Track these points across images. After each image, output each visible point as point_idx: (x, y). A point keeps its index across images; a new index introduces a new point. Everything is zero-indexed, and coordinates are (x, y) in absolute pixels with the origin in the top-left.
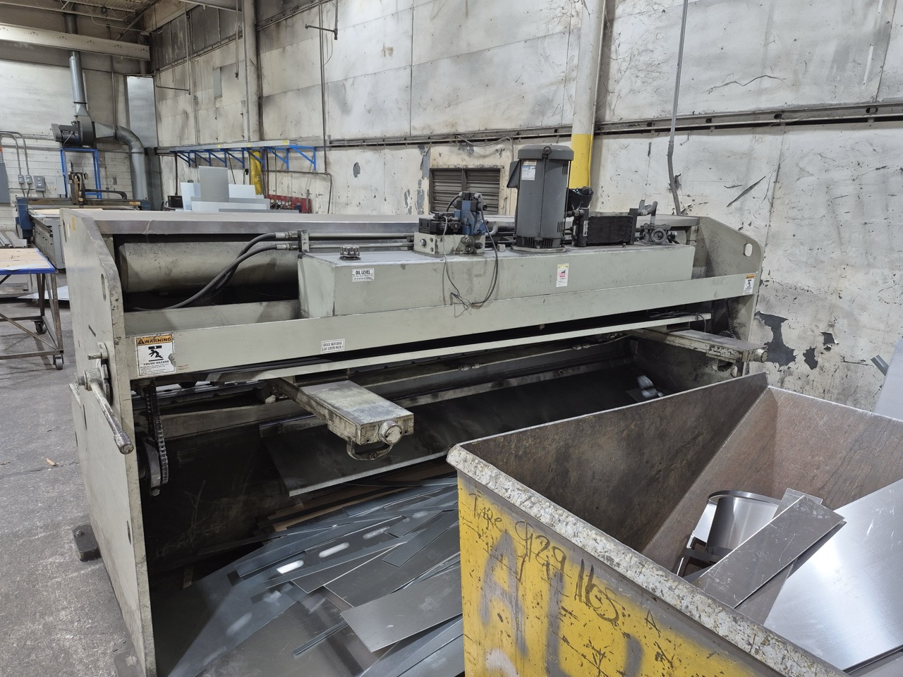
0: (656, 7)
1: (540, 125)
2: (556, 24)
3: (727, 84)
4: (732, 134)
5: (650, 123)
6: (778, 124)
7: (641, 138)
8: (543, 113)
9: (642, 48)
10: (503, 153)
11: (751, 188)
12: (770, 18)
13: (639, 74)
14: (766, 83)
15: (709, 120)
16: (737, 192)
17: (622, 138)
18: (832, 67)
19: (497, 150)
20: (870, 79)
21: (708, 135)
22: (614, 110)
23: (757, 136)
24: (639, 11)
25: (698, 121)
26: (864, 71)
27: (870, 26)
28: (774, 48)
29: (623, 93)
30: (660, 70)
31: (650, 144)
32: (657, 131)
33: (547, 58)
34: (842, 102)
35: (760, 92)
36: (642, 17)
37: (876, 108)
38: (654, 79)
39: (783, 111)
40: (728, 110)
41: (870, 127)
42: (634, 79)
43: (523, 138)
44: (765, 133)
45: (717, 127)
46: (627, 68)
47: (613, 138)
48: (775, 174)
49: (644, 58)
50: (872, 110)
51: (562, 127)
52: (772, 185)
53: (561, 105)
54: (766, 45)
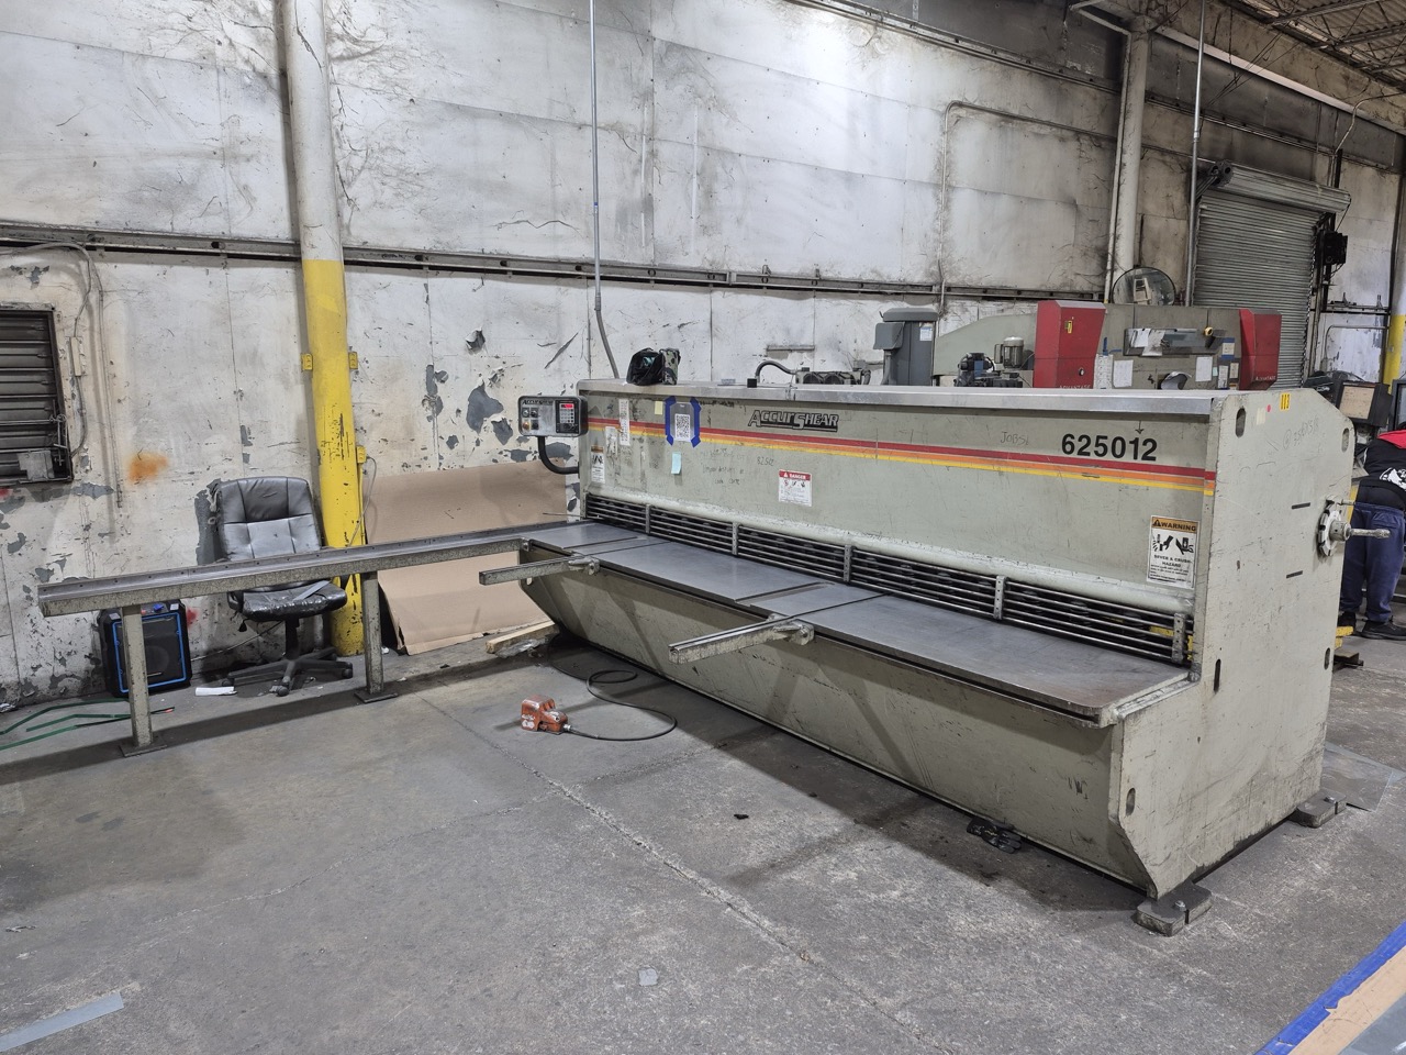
0: (398, 90)
1: (168, 228)
2: (173, 41)
3: (518, 222)
4: (535, 283)
5: (419, 256)
6: (580, 277)
7: (408, 275)
8: (172, 208)
9: (384, 144)
10: (44, 278)
11: (566, 346)
12: (553, 158)
13: (386, 180)
14: (560, 229)
15: (503, 263)
16: (552, 351)
17: (372, 272)
18: (616, 226)
19: (18, 270)
20: (647, 245)
21: (506, 281)
22: (348, 227)
23: (563, 288)
24: (369, 86)
25: (490, 262)
26: (641, 234)
27: (637, 195)
28: (562, 192)
29: (362, 202)
30: (421, 183)
31: (426, 286)
32: (431, 268)
33: (159, 102)
34: (631, 261)
35: (556, 238)
36: (376, 97)
37: (655, 270)
38: (414, 194)
39: (583, 264)
40: (525, 254)
41: (653, 288)
42: (378, 186)
43: (108, 249)
44: (569, 285)
45: (515, 273)
46: (363, 167)
47: (358, 271)
48: (586, 330)
49: (391, 159)
50: (652, 272)
51: (232, 241)
52: (586, 342)
53: (223, 201)
54: (553, 186)
